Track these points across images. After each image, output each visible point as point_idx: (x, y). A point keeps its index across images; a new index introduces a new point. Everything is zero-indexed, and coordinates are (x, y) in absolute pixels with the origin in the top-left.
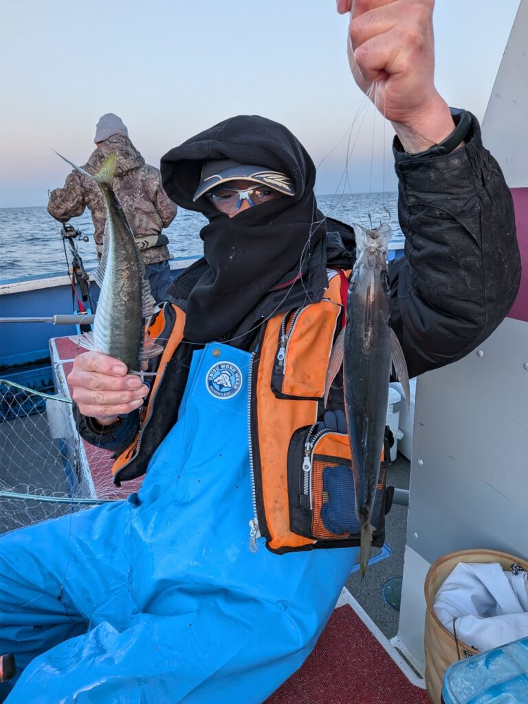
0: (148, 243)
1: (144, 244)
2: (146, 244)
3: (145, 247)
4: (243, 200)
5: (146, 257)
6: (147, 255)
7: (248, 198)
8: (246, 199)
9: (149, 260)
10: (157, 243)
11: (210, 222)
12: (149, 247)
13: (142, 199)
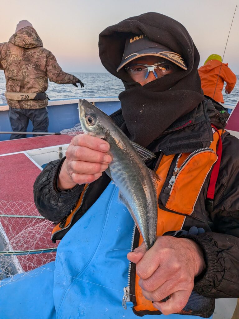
0: (29, 97)
1: (26, 97)
2: (27, 97)
3: (27, 99)
4: (150, 72)
5: (28, 105)
6: (28, 104)
7: (153, 71)
8: (152, 72)
9: (29, 107)
10: (35, 98)
11: (126, 88)
12: (29, 99)
13: (34, 69)
